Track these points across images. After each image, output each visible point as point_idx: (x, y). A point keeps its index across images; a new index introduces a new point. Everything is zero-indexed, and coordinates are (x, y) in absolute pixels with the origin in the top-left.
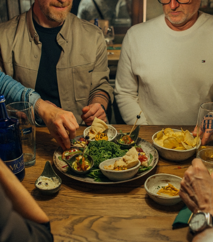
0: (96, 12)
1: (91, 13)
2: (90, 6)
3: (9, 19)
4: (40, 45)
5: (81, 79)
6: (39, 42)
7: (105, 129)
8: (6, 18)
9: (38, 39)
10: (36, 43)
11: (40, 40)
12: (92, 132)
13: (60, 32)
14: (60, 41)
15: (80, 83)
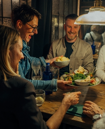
0: (91, 39)
1: (89, 39)
2: (89, 36)
3: (58, 39)
4: (66, 48)
5: (78, 62)
6: (65, 47)
7: (83, 71)
8: (57, 39)
9: (65, 46)
10: (64, 47)
11: (66, 46)
12: (78, 71)
13: (73, 44)
14: (73, 47)
15: (78, 63)
